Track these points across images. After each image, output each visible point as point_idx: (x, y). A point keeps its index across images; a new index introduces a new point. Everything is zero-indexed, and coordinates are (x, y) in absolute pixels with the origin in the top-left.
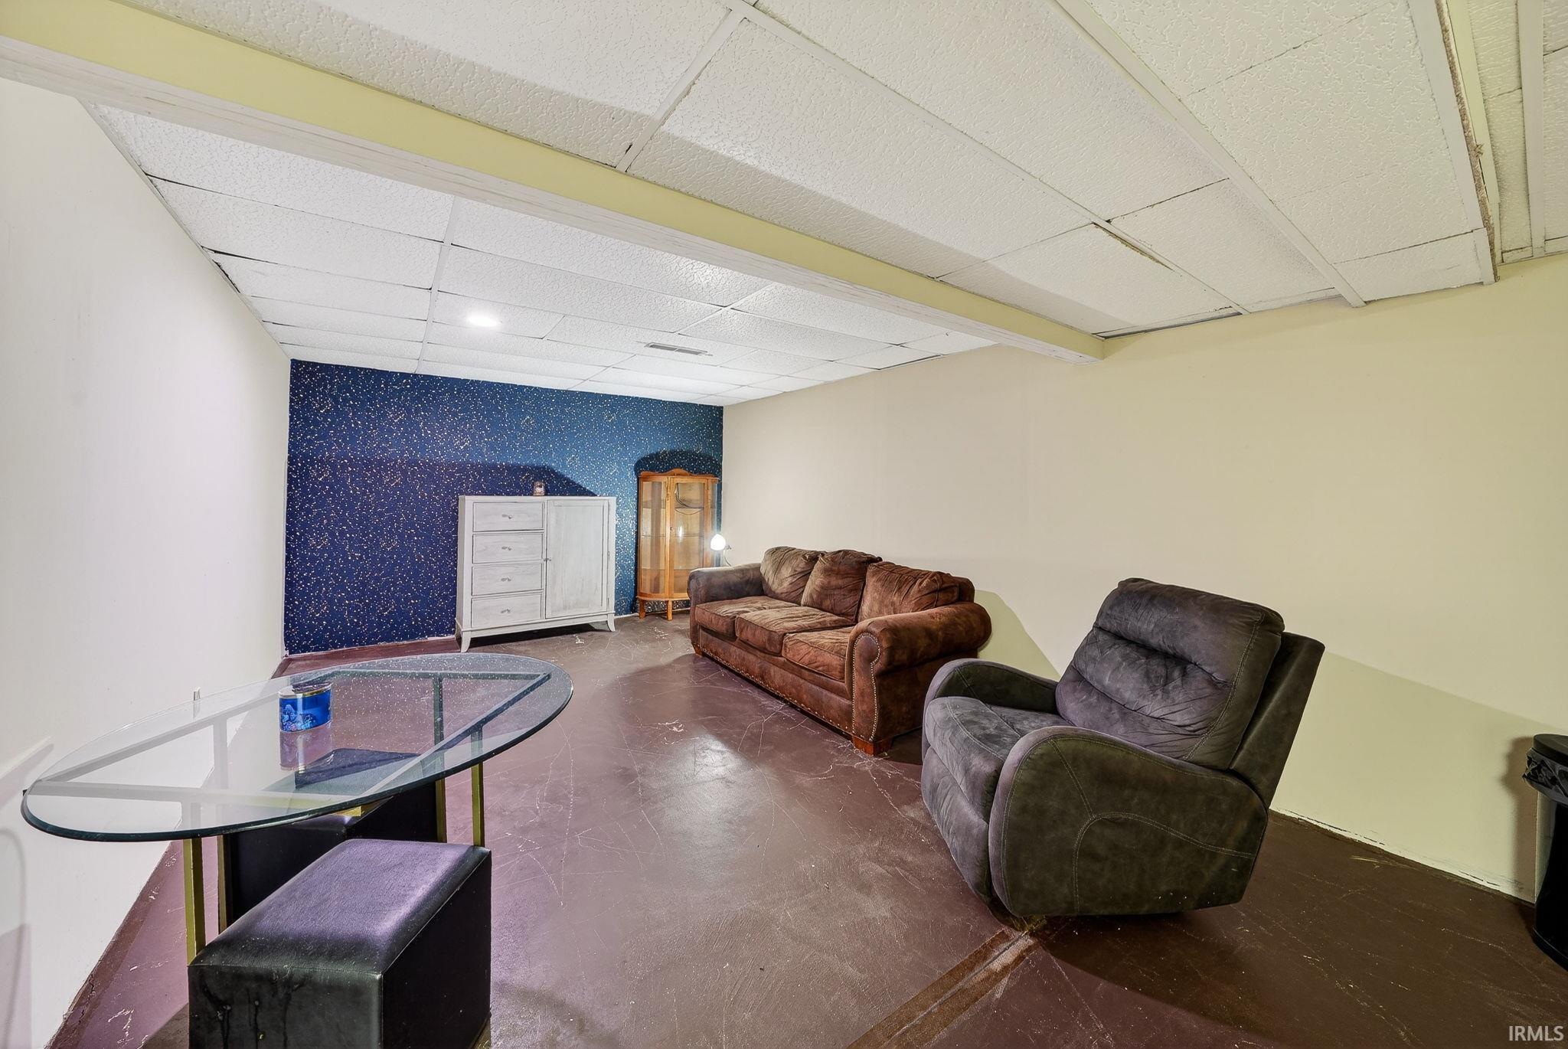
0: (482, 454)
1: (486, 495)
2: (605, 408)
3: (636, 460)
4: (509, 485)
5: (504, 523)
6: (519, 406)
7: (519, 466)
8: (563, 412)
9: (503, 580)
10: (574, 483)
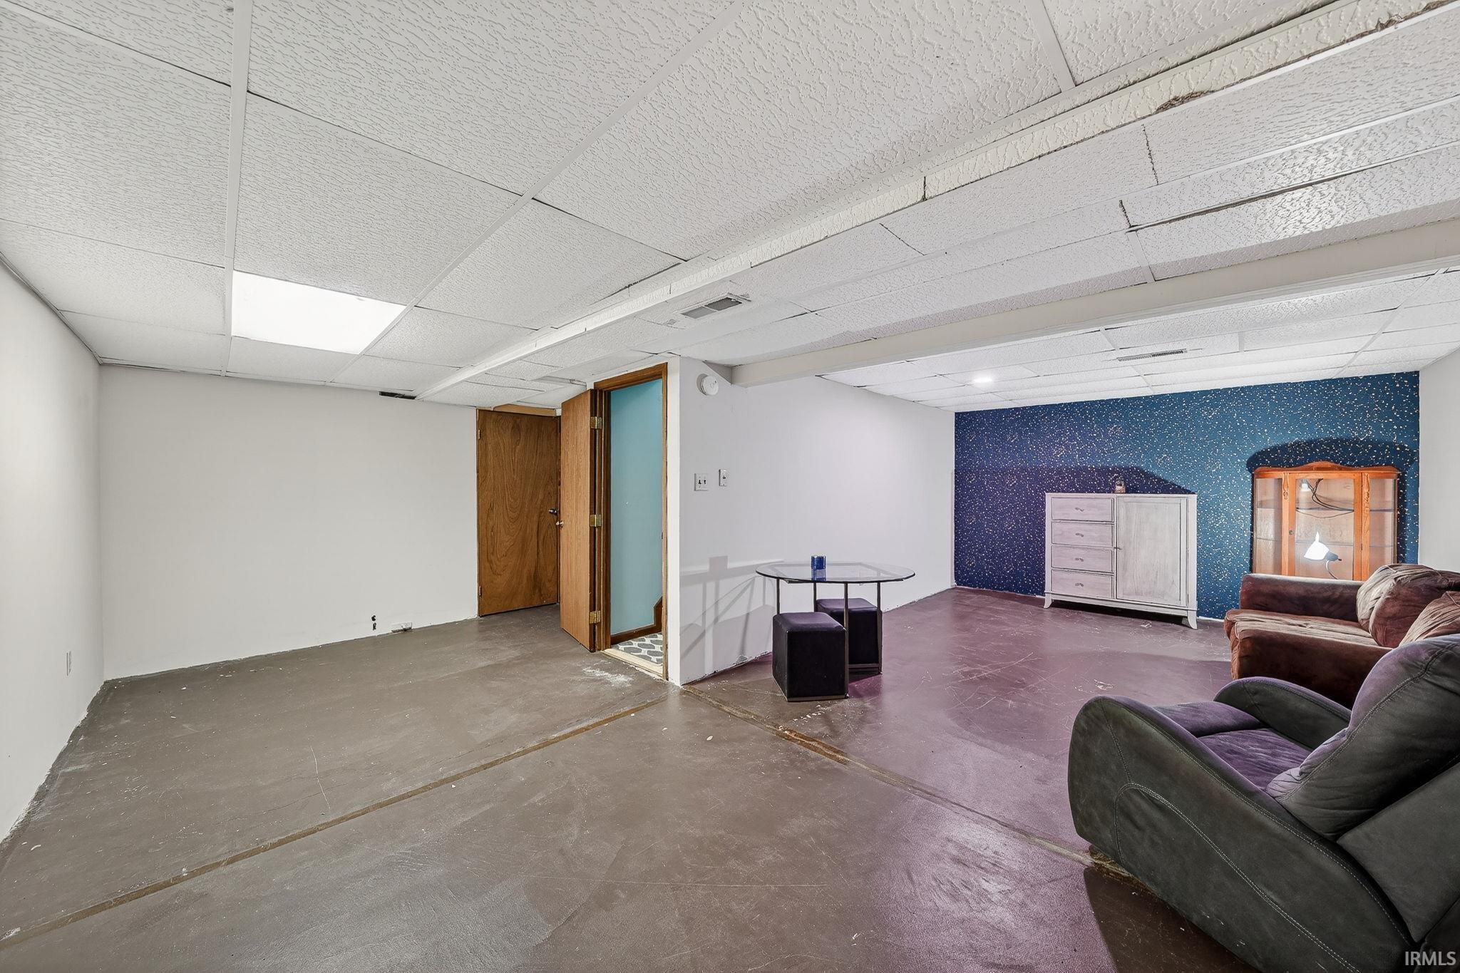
0: (1074, 460)
1: (1079, 492)
2: (1202, 406)
3: (1249, 455)
4: (1099, 485)
5: (1075, 515)
6: (1107, 417)
7: (1108, 468)
8: (1152, 416)
9: (1077, 559)
10: (1166, 482)
